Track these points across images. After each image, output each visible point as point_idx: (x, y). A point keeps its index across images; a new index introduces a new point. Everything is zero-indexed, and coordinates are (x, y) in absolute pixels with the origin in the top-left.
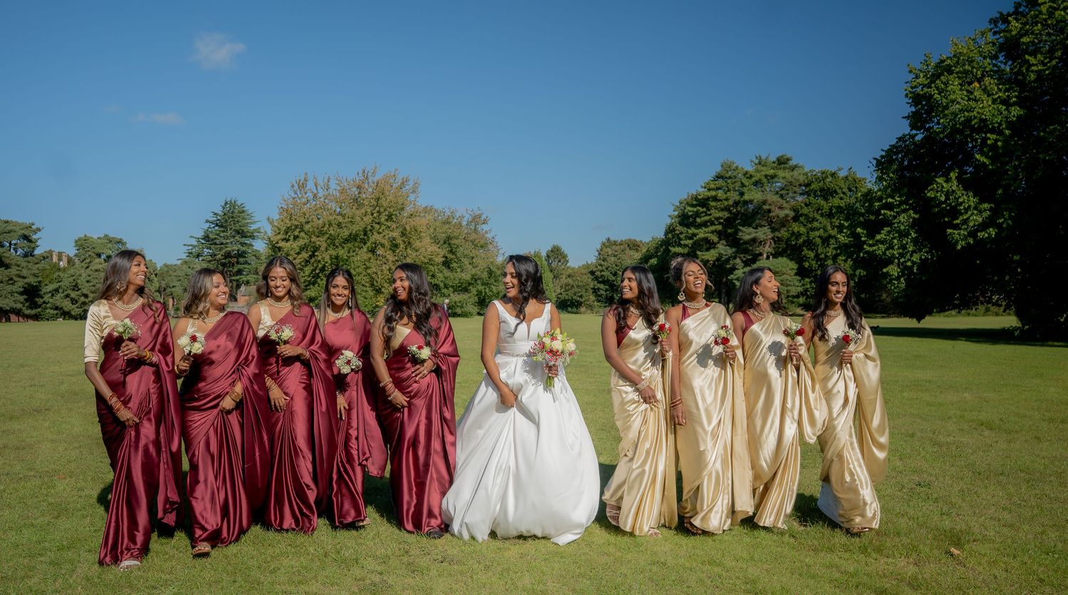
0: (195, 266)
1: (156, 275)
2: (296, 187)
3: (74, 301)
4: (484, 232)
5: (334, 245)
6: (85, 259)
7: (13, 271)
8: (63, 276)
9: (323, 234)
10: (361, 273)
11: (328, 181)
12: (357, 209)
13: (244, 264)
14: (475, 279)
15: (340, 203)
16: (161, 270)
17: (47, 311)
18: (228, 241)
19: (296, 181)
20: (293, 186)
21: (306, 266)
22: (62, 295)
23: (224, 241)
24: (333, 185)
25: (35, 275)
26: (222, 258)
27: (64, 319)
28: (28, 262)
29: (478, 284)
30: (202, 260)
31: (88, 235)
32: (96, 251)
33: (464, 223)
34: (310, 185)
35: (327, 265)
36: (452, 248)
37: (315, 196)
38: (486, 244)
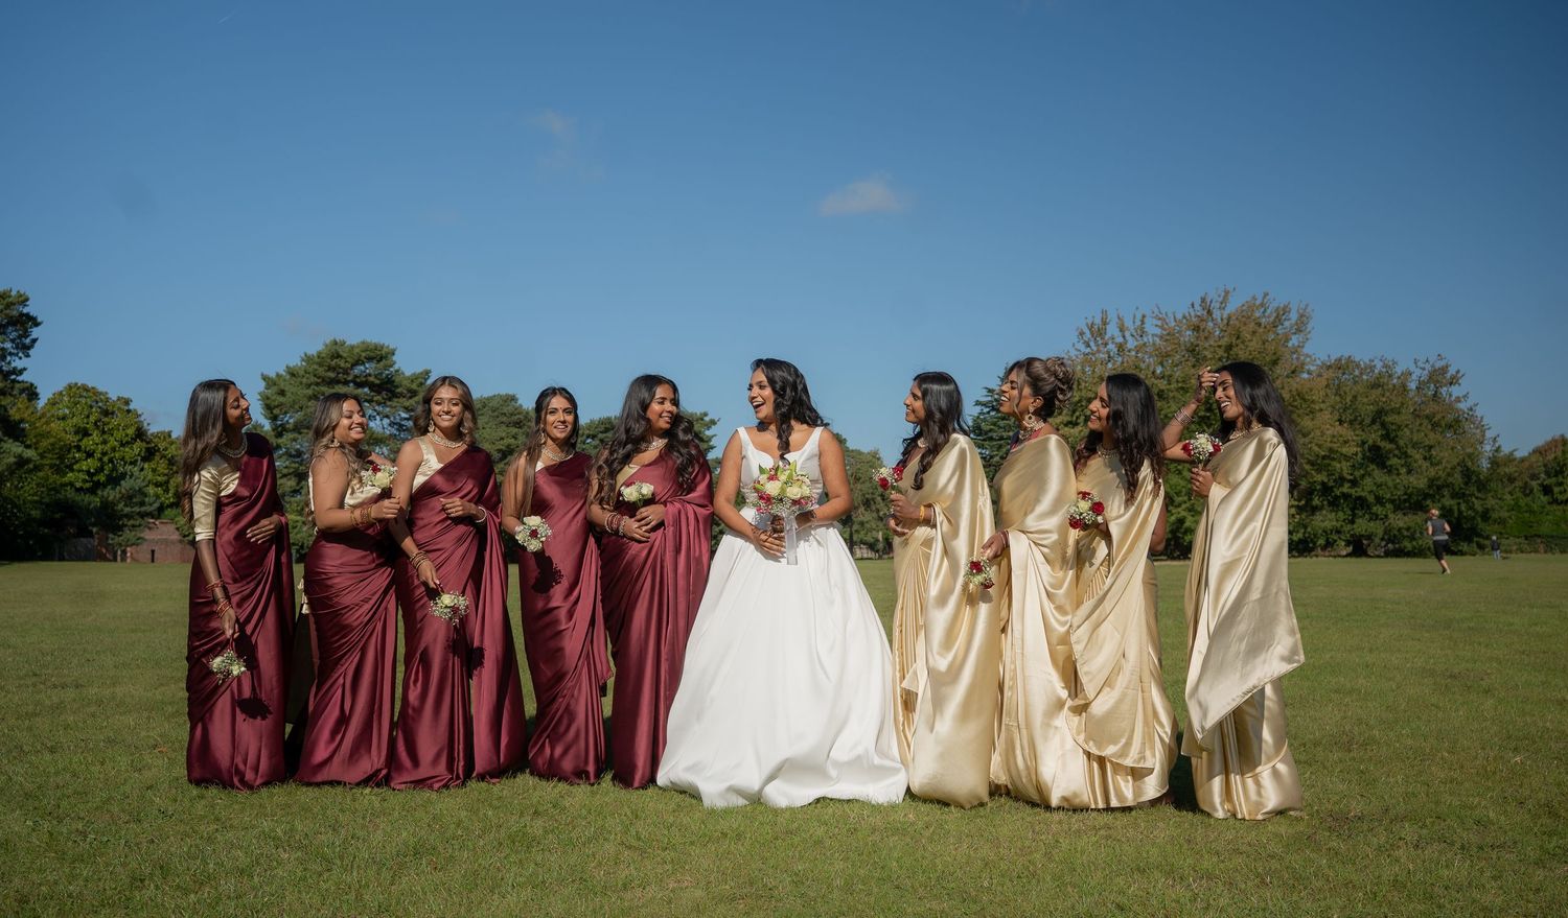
2: (1088, 334)
4: (1453, 398)
11: (1143, 322)
12: (1194, 366)
14: (1436, 488)
15: (1163, 357)
19: (1087, 325)
20: (1082, 334)
24: (1152, 328)
29: (1443, 496)
33: (1413, 386)
34: (1112, 330)
36: (1387, 430)
37: (1121, 348)
38: (1457, 421)
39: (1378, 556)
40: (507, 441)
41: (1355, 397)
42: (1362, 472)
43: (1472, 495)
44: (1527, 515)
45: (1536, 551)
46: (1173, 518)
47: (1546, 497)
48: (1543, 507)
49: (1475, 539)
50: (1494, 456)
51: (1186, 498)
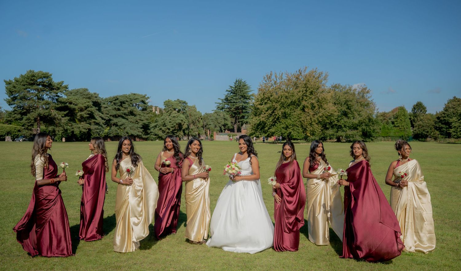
0: (220, 114)
1: (201, 119)
2: (266, 78)
3: (164, 132)
4: (367, 97)
5: (284, 107)
6: (168, 111)
7: (138, 117)
8: (159, 120)
9: (279, 102)
10: (297, 120)
11: (282, 75)
12: (296, 89)
13: (245, 113)
14: (361, 123)
15: (287, 86)
16: (204, 116)
17: (152, 136)
18: (237, 101)
19: (266, 75)
20: (264, 78)
21: (270, 117)
22: (158, 129)
23: (235, 101)
24: (284, 77)
25: (147, 119)
26: (234, 110)
27: (159, 140)
28: (144, 113)
29: (363, 125)
30: (225, 111)
31: (170, 99)
32: (174, 107)
33: (357, 93)
34: (273, 77)
35: (280, 117)
36: (348, 106)
37: (275, 83)
38: (368, 104)
39: (344, 142)
40: (87, 104)
41: (339, 97)
42: (340, 118)
43: (370, 125)
44: (387, 130)
45: (389, 141)
46: (288, 132)
47: (393, 125)
48: (392, 128)
49: (371, 137)
50: (377, 114)
51: (292, 126)
